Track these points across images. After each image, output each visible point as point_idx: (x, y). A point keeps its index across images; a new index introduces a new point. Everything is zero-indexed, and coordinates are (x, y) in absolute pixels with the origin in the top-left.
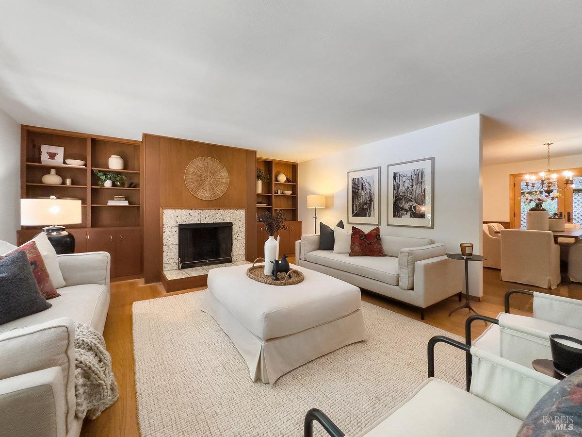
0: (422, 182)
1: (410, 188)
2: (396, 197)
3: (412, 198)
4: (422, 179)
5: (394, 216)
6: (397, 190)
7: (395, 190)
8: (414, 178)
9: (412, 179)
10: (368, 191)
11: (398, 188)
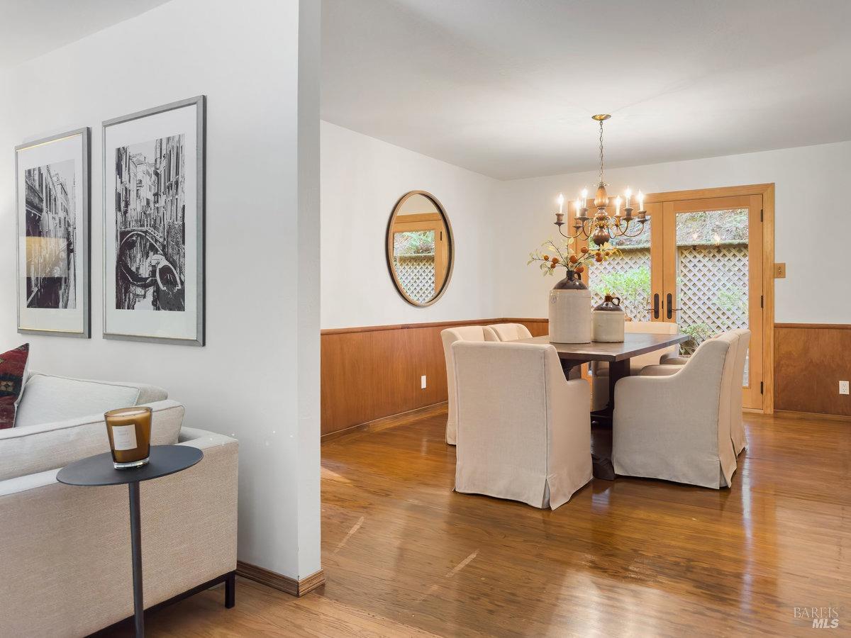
0: (177, 183)
1: (152, 205)
2: (123, 234)
3: (156, 241)
4: (177, 173)
5: (119, 305)
6: (126, 212)
7: (120, 210)
8: (161, 171)
9: (157, 174)
10: (61, 214)
11: (127, 205)
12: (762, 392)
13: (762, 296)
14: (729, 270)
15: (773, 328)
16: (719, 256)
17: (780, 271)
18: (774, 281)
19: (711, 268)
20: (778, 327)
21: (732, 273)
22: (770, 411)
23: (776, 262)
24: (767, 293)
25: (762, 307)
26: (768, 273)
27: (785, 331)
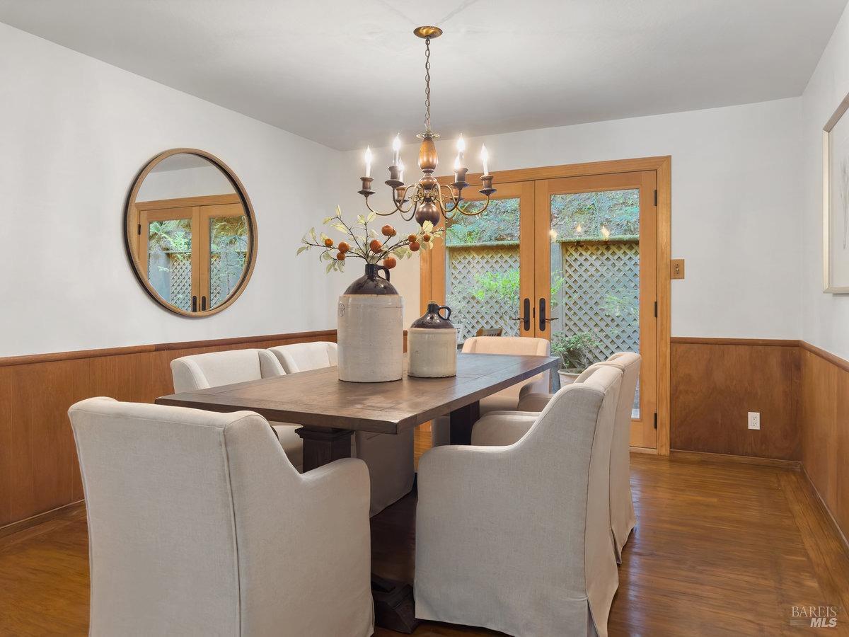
12: (656, 427)
13: (656, 303)
14: (619, 270)
15: (669, 344)
16: (608, 254)
17: (677, 270)
18: (670, 281)
19: (599, 268)
20: (676, 342)
21: (622, 273)
22: (665, 451)
23: (673, 258)
24: (662, 298)
25: (656, 316)
26: (664, 273)
27: (683, 347)
